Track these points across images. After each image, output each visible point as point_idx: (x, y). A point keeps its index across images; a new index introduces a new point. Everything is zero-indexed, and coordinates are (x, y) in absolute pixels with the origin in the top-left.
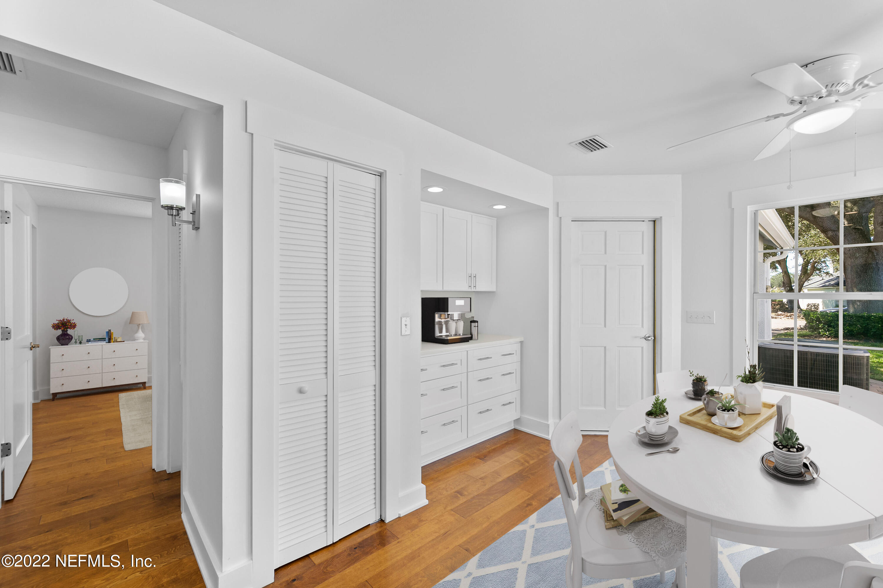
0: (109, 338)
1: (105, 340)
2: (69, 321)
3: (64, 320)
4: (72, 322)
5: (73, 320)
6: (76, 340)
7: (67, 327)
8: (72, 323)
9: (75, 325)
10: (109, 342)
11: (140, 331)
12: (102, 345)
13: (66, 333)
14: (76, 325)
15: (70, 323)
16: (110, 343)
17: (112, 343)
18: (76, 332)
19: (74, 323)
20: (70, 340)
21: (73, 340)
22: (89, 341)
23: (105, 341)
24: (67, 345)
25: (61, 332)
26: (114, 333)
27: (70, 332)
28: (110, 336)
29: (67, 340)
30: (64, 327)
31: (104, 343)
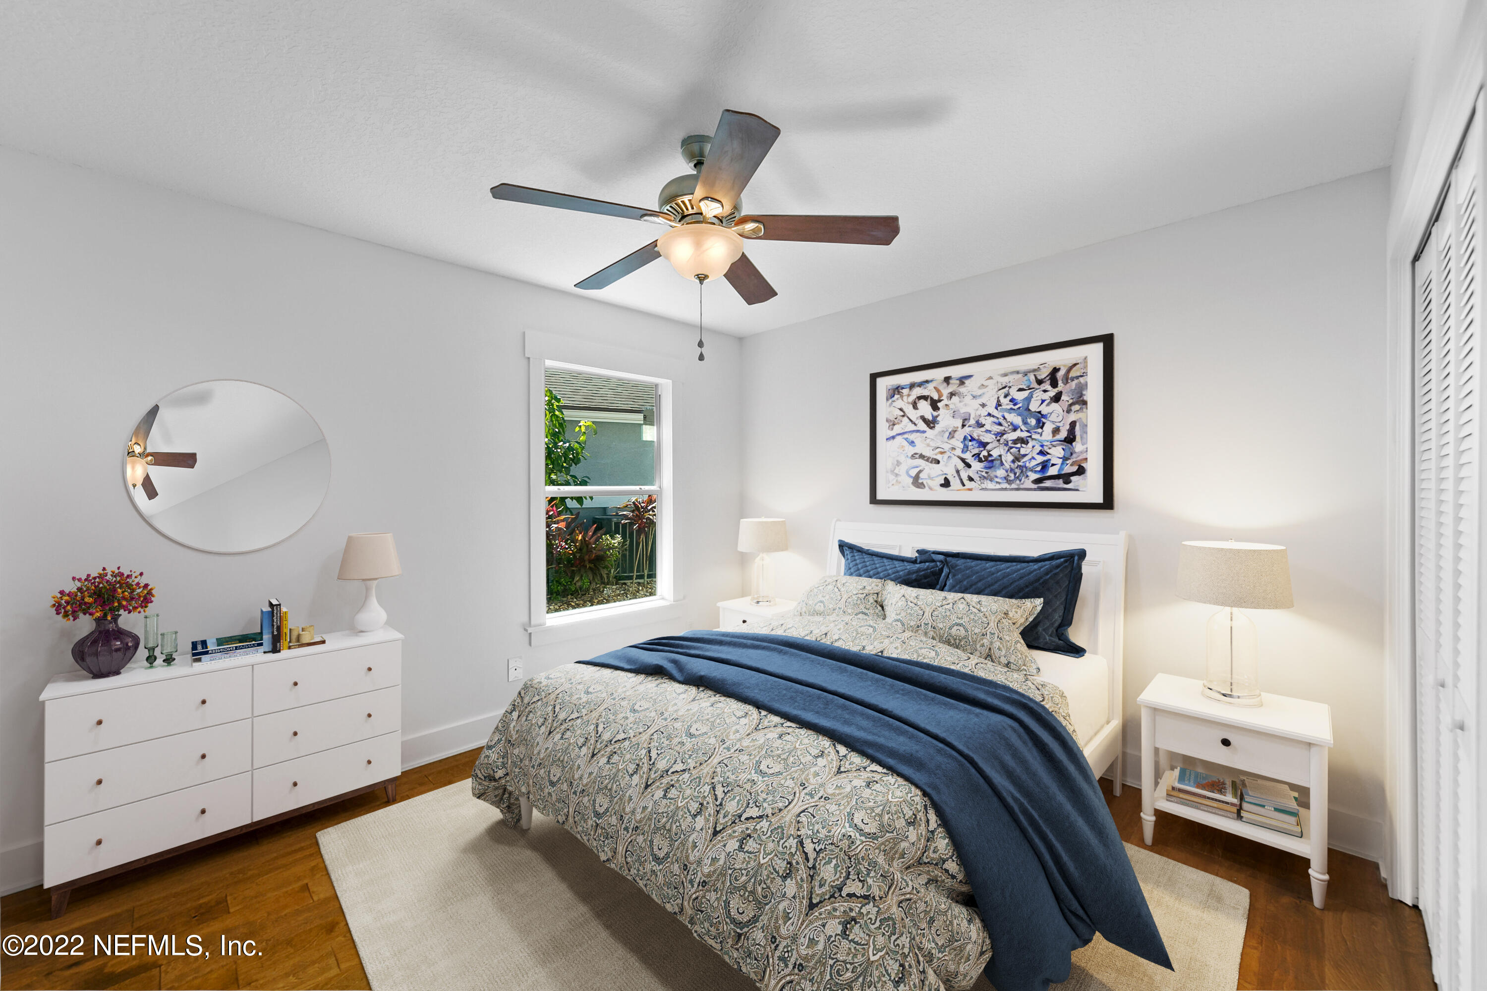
0: (273, 636)
1: (261, 644)
2: (123, 580)
3: (101, 576)
4: (133, 581)
5: (141, 574)
6: (153, 649)
7: (116, 604)
8: (138, 584)
9: (150, 593)
10: (275, 650)
11: (374, 602)
12: (253, 666)
13: (111, 626)
14: (153, 592)
15: (129, 586)
16: (279, 651)
17: (285, 653)
18: (152, 623)
19: (146, 586)
20: (128, 654)
21: (142, 653)
22: (199, 650)
23: (261, 649)
24: (117, 673)
25: (94, 624)
26: (289, 616)
27: (128, 621)
28: (279, 628)
29: (120, 654)
30: (103, 605)
31: (256, 657)
